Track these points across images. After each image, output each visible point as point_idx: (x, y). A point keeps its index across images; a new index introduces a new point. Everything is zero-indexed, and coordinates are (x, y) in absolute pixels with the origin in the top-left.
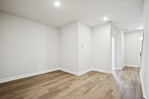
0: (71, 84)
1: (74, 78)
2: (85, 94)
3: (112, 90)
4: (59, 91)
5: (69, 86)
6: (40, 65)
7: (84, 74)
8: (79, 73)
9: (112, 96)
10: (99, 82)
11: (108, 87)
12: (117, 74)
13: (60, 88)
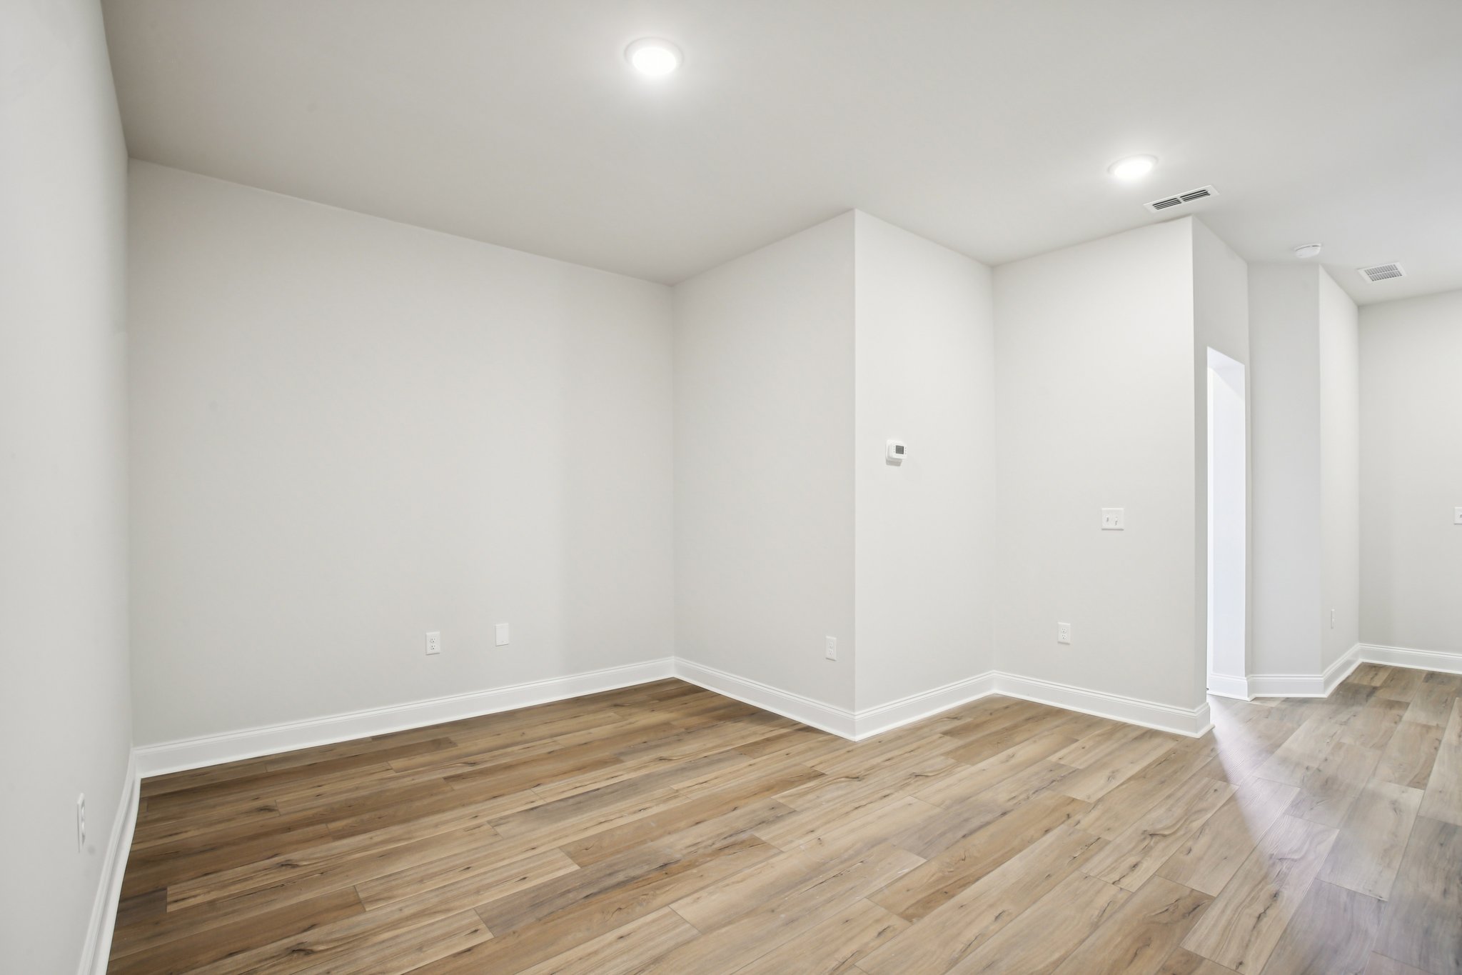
0: (777, 815)
1: (810, 762)
2: (909, 917)
3: (1196, 906)
4: (668, 869)
5: (764, 834)
6: (503, 633)
7: (915, 731)
8: (860, 715)
9: (1193, 960)
10: (1067, 811)
11: (1150, 866)
12: (1270, 745)
13: (677, 844)
